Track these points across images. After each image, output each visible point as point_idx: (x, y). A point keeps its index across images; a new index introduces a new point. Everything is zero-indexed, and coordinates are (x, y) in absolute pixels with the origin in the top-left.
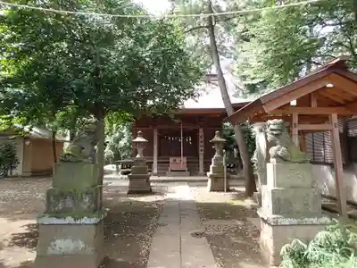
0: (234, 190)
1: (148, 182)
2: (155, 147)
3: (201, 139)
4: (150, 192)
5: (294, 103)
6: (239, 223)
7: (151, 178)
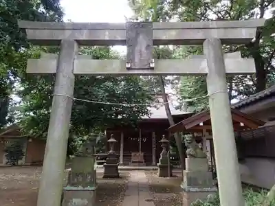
0: (176, 176)
1: (117, 170)
2: (122, 145)
3: (154, 140)
4: (118, 177)
5: (201, 124)
6: (175, 195)
7: (119, 167)
